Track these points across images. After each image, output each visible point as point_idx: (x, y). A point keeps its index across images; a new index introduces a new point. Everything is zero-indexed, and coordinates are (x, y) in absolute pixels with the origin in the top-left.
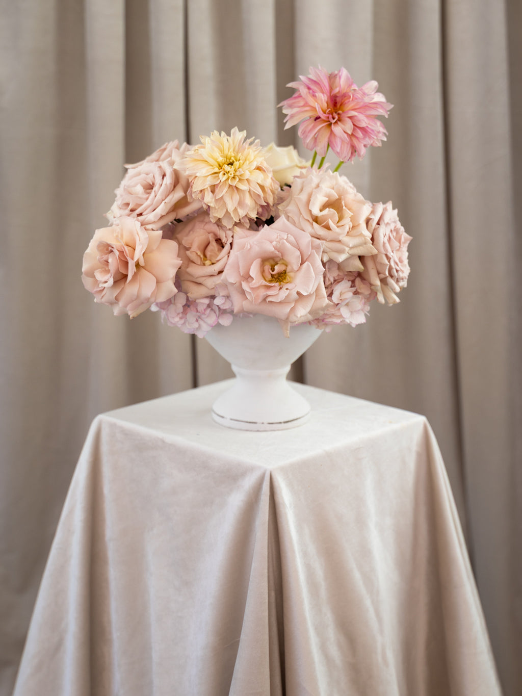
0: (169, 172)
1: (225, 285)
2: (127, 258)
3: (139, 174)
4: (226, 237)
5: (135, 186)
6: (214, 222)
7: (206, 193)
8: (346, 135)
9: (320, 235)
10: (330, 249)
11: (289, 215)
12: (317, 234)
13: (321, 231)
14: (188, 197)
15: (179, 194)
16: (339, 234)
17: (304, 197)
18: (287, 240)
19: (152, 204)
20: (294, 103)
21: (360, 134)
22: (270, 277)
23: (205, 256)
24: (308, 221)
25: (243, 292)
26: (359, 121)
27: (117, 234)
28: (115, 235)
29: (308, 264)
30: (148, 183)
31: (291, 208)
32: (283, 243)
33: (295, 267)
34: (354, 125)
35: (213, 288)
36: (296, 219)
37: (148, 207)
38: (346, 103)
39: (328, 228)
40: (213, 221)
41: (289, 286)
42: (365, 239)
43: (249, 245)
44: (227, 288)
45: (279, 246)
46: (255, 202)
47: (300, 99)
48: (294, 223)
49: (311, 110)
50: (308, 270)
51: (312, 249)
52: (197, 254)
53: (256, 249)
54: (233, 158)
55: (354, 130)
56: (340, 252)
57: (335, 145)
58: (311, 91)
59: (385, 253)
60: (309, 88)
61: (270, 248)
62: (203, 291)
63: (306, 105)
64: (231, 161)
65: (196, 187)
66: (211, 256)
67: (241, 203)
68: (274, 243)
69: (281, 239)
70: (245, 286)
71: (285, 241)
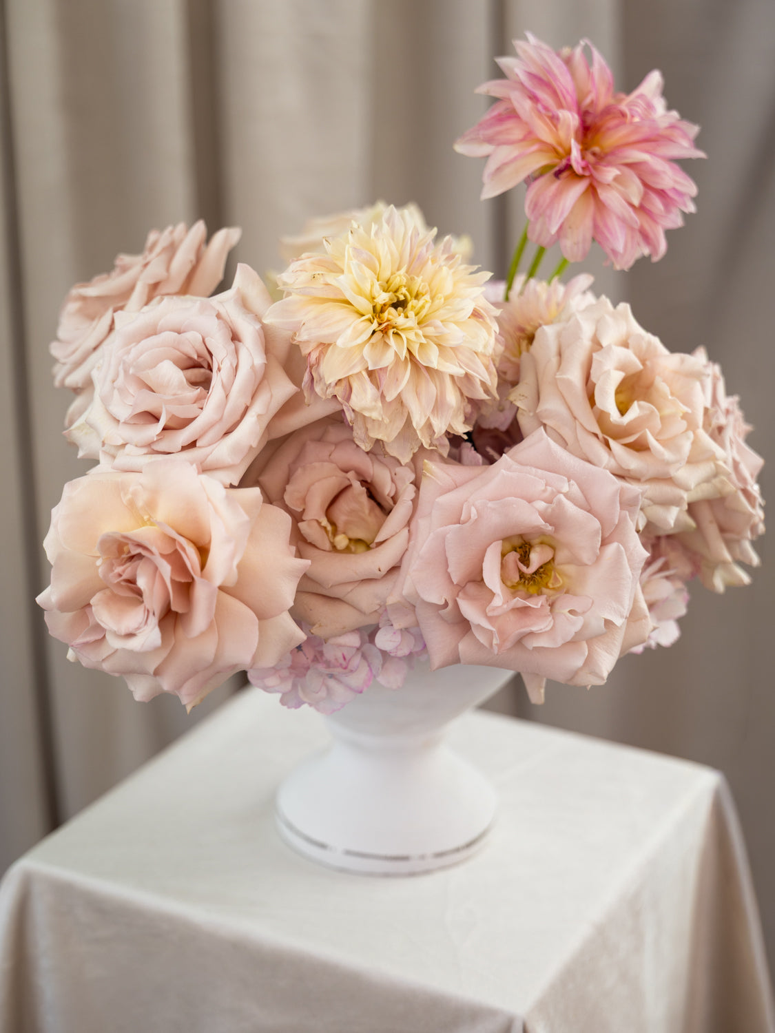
0: (248, 331)
1: (411, 605)
2: (194, 576)
3: (153, 331)
4: (393, 481)
5: (154, 364)
6: (368, 450)
7: (356, 386)
8: (630, 210)
9: (629, 470)
10: (650, 499)
11: (545, 421)
12: (621, 468)
13: (633, 462)
14: (306, 395)
15: (283, 389)
16: (668, 463)
17: (574, 375)
18: (566, 495)
19: (221, 419)
20: (499, 133)
21: (657, 204)
22: (516, 578)
23: (333, 523)
24: (596, 435)
25: (463, 625)
26: (655, 173)
27: (129, 496)
28: (125, 500)
29: (618, 547)
30: (186, 355)
31: (551, 405)
32: (560, 503)
33: (586, 557)
34: (646, 185)
35: (376, 611)
36: (567, 433)
37: (211, 426)
38: (609, 129)
39: (639, 447)
40: (366, 447)
41: (575, 603)
42: (717, 466)
43: (473, 510)
44: (414, 611)
45: (550, 510)
46: (462, 394)
47: (509, 124)
48: (564, 443)
49: (540, 151)
50: (617, 561)
51: (621, 509)
52: (319, 523)
53: (494, 520)
54: (404, 290)
55: (645, 197)
56: (667, 503)
57: (608, 235)
58: (540, 107)
59: (741, 485)
60: (534, 98)
61: (530, 517)
62: (347, 616)
63: (530, 136)
64: (402, 298)
65: (331, 370)
66: (347, 523)
67: (439, 406)
68: (541, 505)
69: (554, 494)
70: (469, 610)
71: (562, 496)
